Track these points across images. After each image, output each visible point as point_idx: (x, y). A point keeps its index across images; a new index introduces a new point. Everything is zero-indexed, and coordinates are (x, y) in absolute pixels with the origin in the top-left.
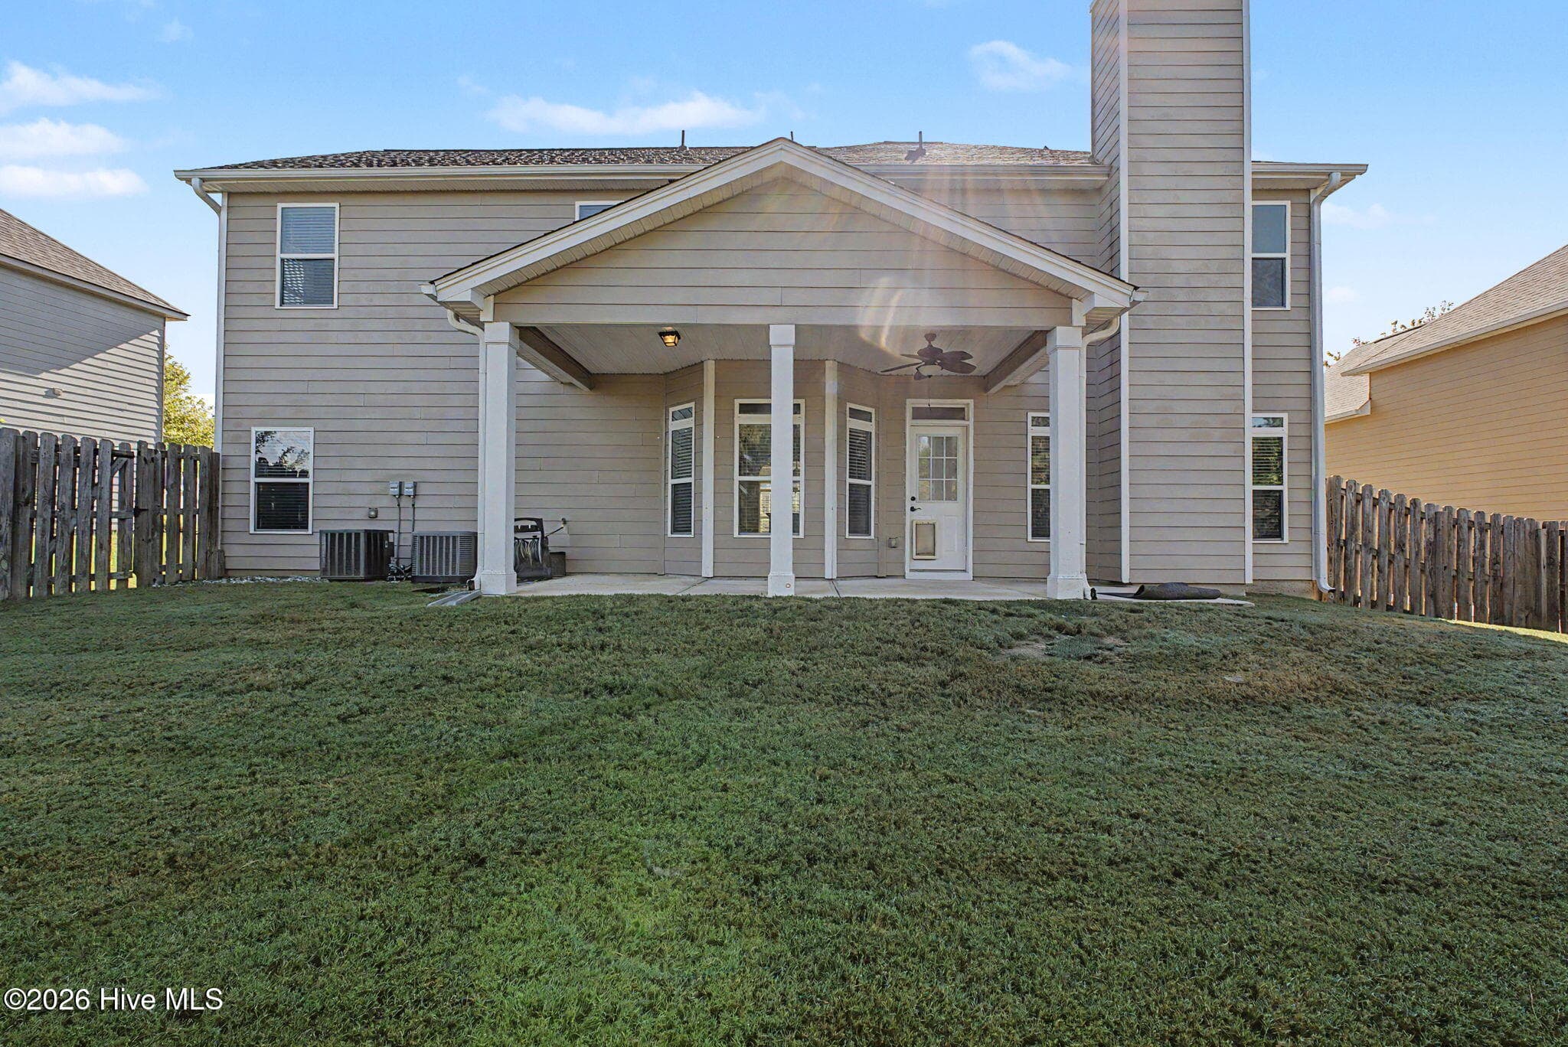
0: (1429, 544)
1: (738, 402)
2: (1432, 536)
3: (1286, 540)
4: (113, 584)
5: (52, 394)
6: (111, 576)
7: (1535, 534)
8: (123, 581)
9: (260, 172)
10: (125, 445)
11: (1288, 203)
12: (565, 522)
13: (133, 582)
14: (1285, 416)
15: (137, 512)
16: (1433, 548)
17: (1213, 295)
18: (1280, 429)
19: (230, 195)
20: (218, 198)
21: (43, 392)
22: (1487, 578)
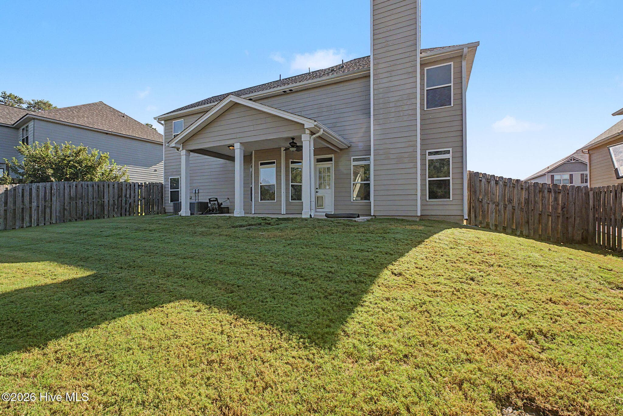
0: (525, 199)
1: (260, 162)
2: (527, 196)
3: (451, 199)
4: (139, 214)
5: (155, 171)
6: (138, 213)
7: (587, 194)
8: (141, 214)
9: (167, 115)
10: (141, 183)
11: (452, 63)
12: (228, 199)
13: (144, 214)
14: (451, 149)
15: (144, 198)
16: (527, 201)
17: (406, 108)
18: (448, 155)
19: (165, 121)
20: (163, 122)
21: (153, 170)
22: (558, 215)
